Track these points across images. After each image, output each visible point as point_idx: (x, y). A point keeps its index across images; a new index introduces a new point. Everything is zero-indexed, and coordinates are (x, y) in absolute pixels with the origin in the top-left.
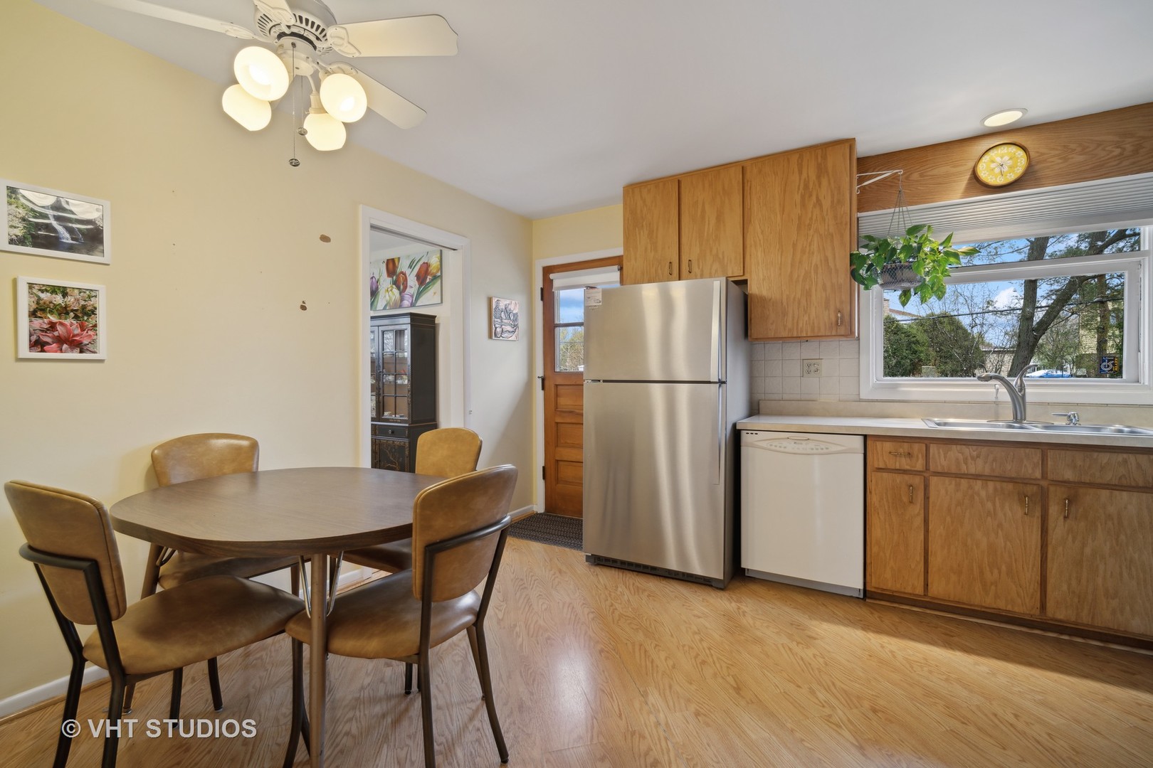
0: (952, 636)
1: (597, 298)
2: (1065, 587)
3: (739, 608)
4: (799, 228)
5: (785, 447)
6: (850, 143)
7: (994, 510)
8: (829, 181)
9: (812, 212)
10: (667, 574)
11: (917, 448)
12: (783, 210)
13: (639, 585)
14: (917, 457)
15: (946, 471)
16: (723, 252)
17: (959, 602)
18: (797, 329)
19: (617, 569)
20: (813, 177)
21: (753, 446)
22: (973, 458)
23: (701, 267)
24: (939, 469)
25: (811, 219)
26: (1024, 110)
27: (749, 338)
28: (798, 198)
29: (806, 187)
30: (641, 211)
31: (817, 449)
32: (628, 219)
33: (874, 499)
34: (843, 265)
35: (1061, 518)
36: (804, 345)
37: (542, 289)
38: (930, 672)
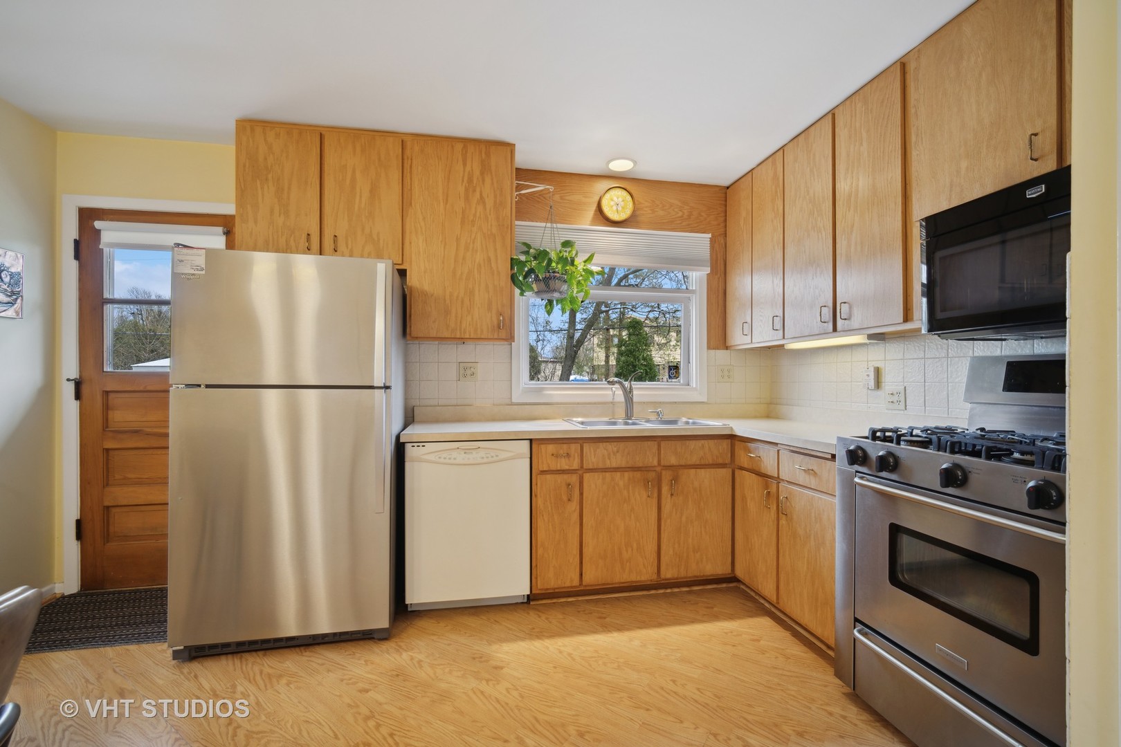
0: (605, 618)
1: (197, 263)
2: (671, 552)
3: (412, 659)
4: (463, 222)
5: (455, 459)
6: (509, 147)
7: (629, 497)
8: (492, 179)
9: (476, 208)
10: (311, 641)
11: (574, 448)
12: (447, 200)
13: (270, 671)
14: (574, 456)
15: (595, 467)
16: (378, 234)
17: (604, 584)
18: (460, 330)
19: (230, 656)
20: (477, 173)
21: (420, 461)
22: (614, 454)
23: (350, 247)
24: (591, 467)
25: (475, 215)
26: (635, 162)
27: (408, 337)
28: (461, 189)
29: (470, 180)
30: (265, 159)
31: (487, 458)
32: (244, 166)
33: (539, 502)
34: (504, 268)
35: (669, 495)
36: (461, 347)
37: (77, 243)
38: (605, 664)
